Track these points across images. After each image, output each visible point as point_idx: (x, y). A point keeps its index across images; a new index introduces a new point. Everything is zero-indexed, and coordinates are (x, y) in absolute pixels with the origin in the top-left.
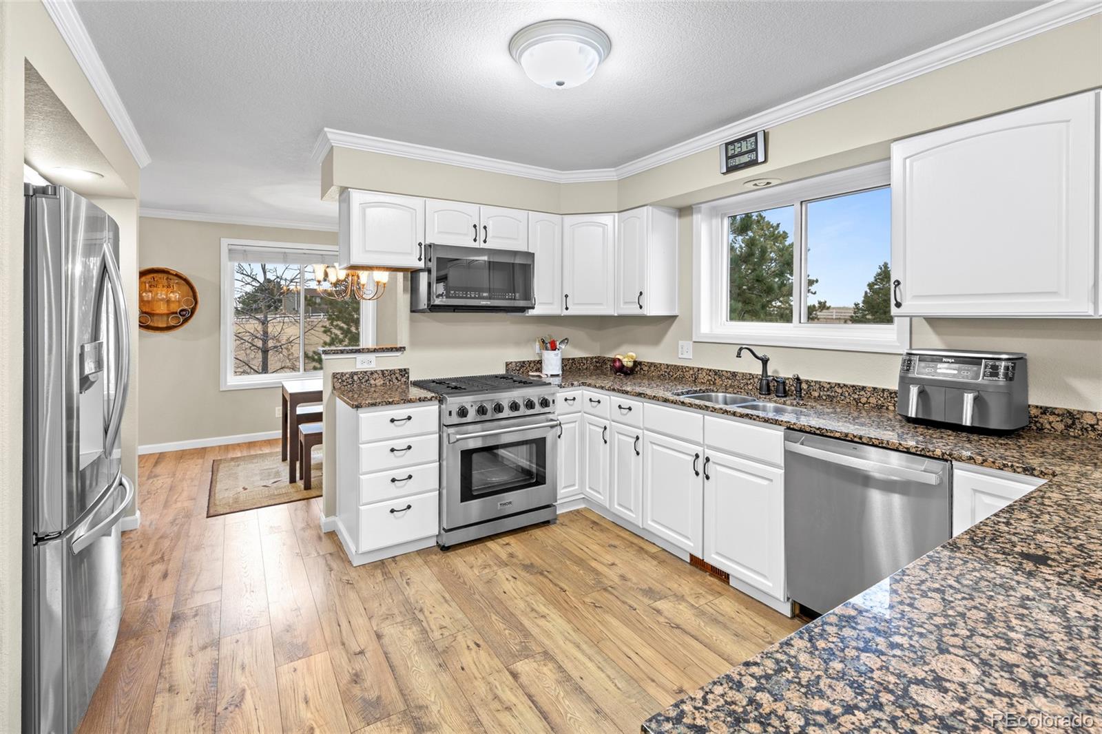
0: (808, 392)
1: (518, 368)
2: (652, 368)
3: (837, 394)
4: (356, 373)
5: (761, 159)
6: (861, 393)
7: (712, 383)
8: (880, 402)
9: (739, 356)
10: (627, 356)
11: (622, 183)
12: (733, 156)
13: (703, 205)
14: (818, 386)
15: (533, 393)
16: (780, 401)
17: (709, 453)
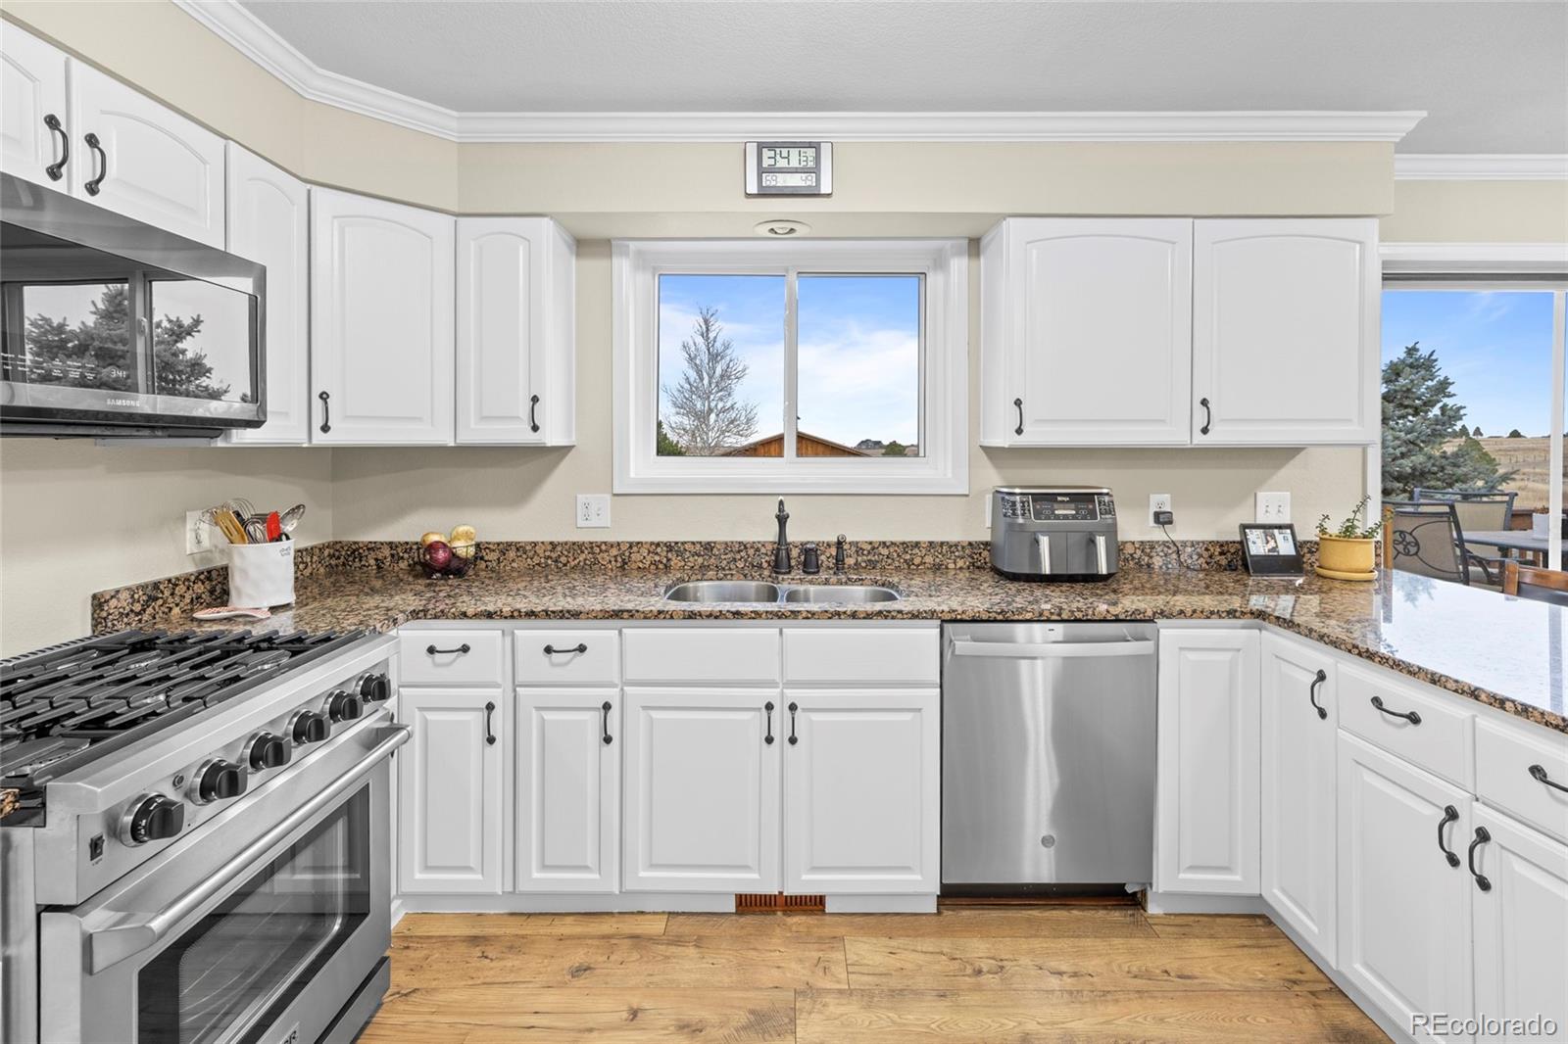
1: (137, 607)
2: (512, 554)
3: (881, 557)
5: (826, 188)
6: (914, 552)
7: (661, 566)
8: (937, 560)
10: (456, 535)
12: (773, 170)
13: (632, 243)
14: (854, 549)
16: (820, 580)
17: (793, 695)
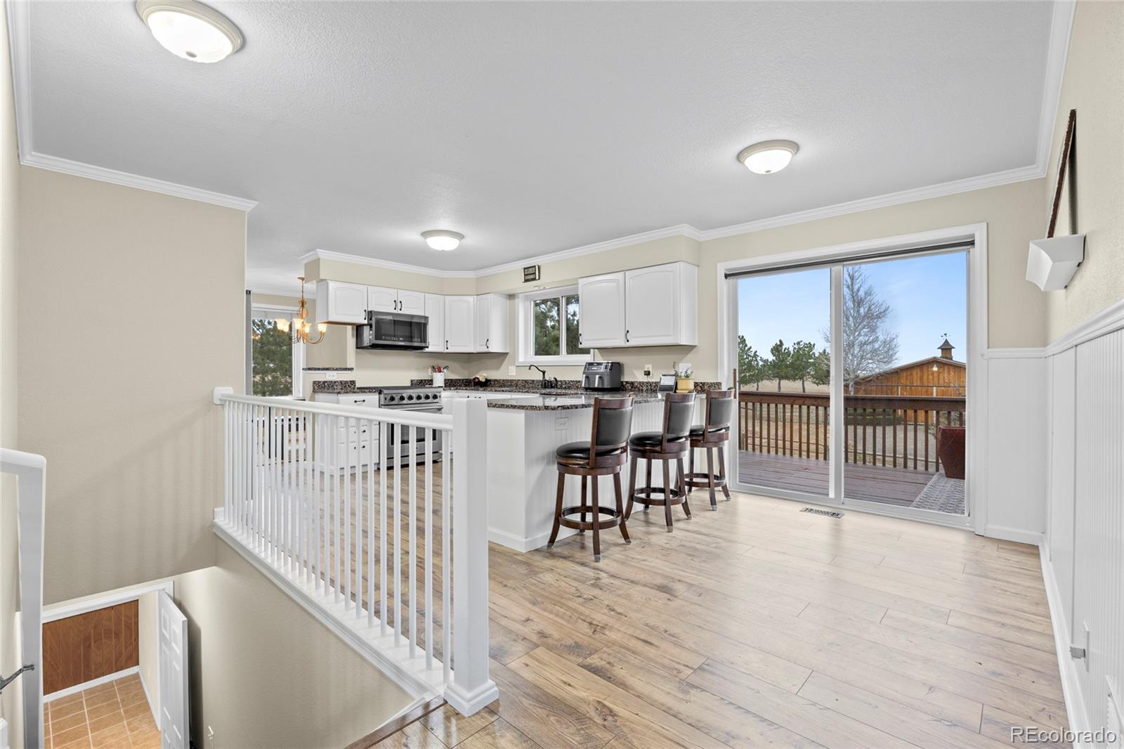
0: (561, 386)
1: (420, 381)
2: (496, 382)
4: (326, 382)
5: (537, 278)
9: (530, 369)
10: (482, 376)
11: (478, 280)
12: (527, 275)
13: (520, 295)
15: (429, 391)
